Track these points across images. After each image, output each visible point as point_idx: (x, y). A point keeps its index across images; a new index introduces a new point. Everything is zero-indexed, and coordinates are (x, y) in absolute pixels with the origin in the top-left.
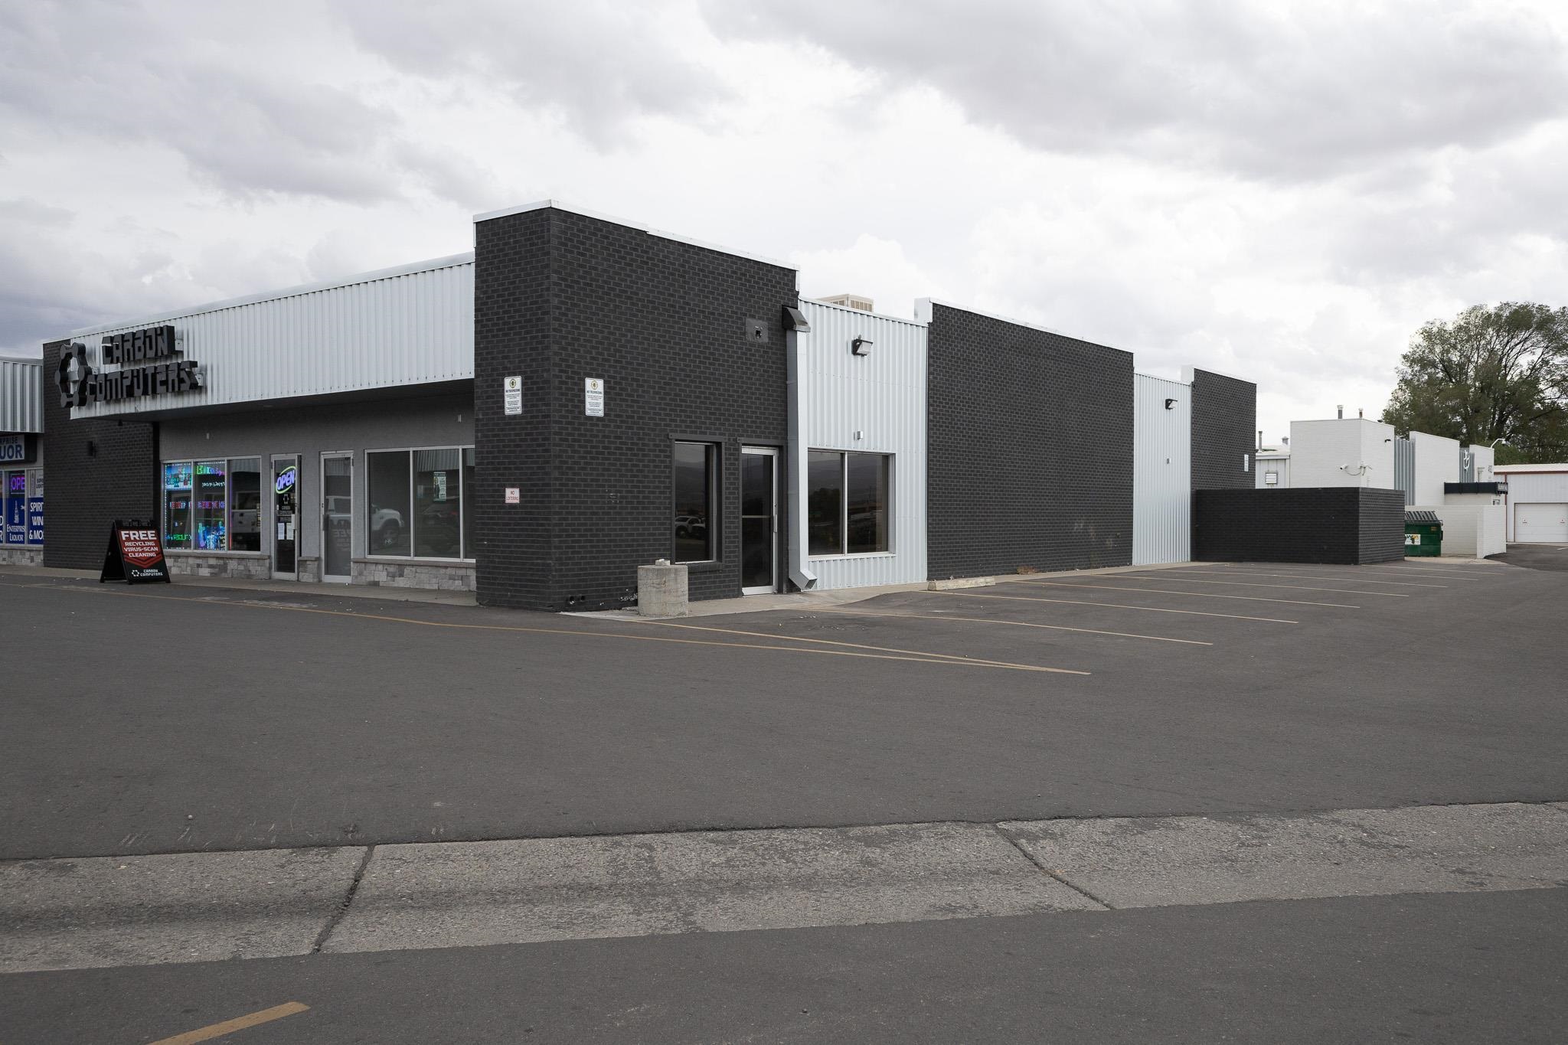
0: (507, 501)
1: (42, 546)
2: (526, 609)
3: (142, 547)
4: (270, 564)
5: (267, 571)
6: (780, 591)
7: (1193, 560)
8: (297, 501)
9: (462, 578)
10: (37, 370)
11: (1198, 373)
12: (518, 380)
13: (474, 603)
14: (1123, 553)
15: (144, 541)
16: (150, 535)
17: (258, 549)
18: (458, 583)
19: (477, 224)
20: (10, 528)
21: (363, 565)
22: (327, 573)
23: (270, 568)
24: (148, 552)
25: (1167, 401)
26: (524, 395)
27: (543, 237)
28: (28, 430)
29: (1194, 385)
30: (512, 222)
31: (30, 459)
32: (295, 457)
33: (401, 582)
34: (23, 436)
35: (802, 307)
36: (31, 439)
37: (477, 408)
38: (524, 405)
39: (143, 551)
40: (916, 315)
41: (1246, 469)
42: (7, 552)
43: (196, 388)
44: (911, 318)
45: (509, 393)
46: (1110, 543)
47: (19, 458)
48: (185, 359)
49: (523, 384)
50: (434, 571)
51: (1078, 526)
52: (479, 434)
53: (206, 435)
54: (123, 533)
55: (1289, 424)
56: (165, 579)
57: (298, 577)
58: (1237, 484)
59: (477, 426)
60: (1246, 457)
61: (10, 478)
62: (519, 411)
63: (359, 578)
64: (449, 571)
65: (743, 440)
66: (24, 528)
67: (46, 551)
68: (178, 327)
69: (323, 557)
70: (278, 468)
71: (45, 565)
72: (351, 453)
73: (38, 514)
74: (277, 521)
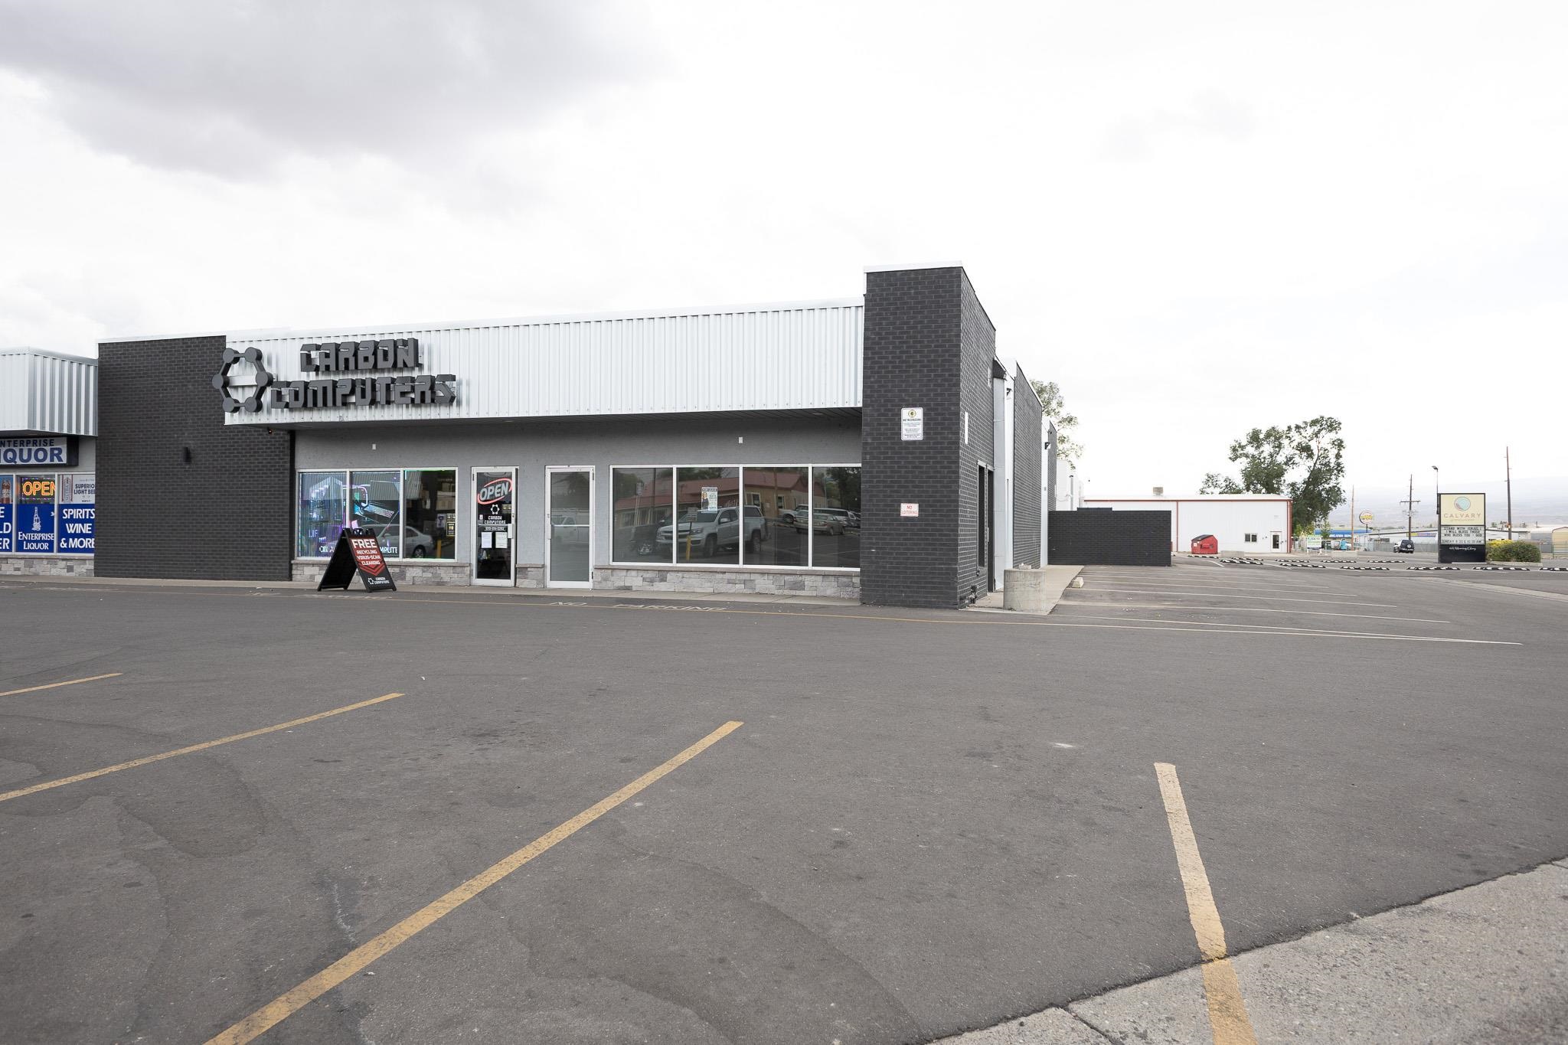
0: (902, 515)
1: (92, 555)
2: (926, 607)
3: (369, 555)
4: (471, 571)
5: (467, 578)
8: (513, 511)
9: (745, 582)
10: (92, 369)
12: (919, 412)
13: (858, 604)
14: (1039, 558)
15: (369, 549)
16: (372, 544)
17: (453, 557)
19: (869, 274)
20: (22, 536)
21: (610, 571)
22: (552, 578)
23: (471, 575)
24: (374, 560)
26: (925, 424)
27: (953, 291)
28: (74, 432)
29: (1049, 433)
30: (912, 276)
31: (73, 462)
32: (512, 470)
33: (661, 587)
34: (65, 439)
36: (74, 442)
37: (864, 434)
38: (925, 433)
39: (371, 560)
42: (23, 562)
43: (451, 400)
45: (907, 422)
46: (1037, 551)
47: (56, 461)
48: (426, 372)
49: (925, 414)
51: (1034, 538)
52: (868, 456)
53: (372, 446)
54: (353, 541)
56: (394, 589)
57: (515, 584)
59: (864, 448)
61: (21, 483)
62: (920, 437)
63: (604, 583)
64: (727, 576)
66: (53, 536)
67: (96, 560)
68: (423, 341)
69: (548, 564)
70: (483, 480)
71: (97, 574)
72: (590, 469)
73: (82, 521)
74: (480, 530)
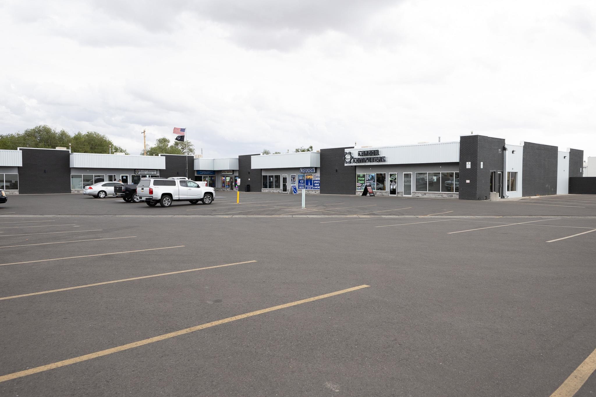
0: (467, 182)
2: (471, 200)
5: (388, 194)
6: (502, 198)
7: (569, 194)
8: (397, 181)
9: (441, 195)
10: (319, 154)
11: (571, 149)
12: (470, 163)
14: (555, 192)
15: (370, 189)
17: (385, 190)
18: (440, 196)
19: (461, 137)
20: (307, 186)
22: (404, 195)
24: (371, 191)
25: (564, 157)
26: (471, 165)
27: (477, 139)
28: (317, 166)
29: (570, 153)
30: (469, 137)
31: (316, 172)
32: (396, 173)
33: (425, 196)
35: (506, 145)
36: (316, 168)
37: (459, 167)
38: (471, 167)
40: (520, 144)
41: (581, 172)
42: (307, 191)
43: (384, 161)
44: (519, 145)
45: (467, 165)
46: (553, 189)
47: (313, 172)
48: (380, 156)
49: (471, 163)
50: (434, 194)
51: (547, 186)
52: (461, 170)
54: (368, 187)
55: (587, 158)
56: (374, 196)
57: (397, 196)
58: (578, 176)
60: (581, 168)
61: (307, 176)
63: (414, 195)
64: (438, 194)
65: (498, 171)
66: (312, 186)
67: (320, 191)
68: (379, 150)
69: (403, 192)
70: (391, 175)
71: (320, 193)
72: (411, 173)
73: (317, 183)
74: (390, 185)
